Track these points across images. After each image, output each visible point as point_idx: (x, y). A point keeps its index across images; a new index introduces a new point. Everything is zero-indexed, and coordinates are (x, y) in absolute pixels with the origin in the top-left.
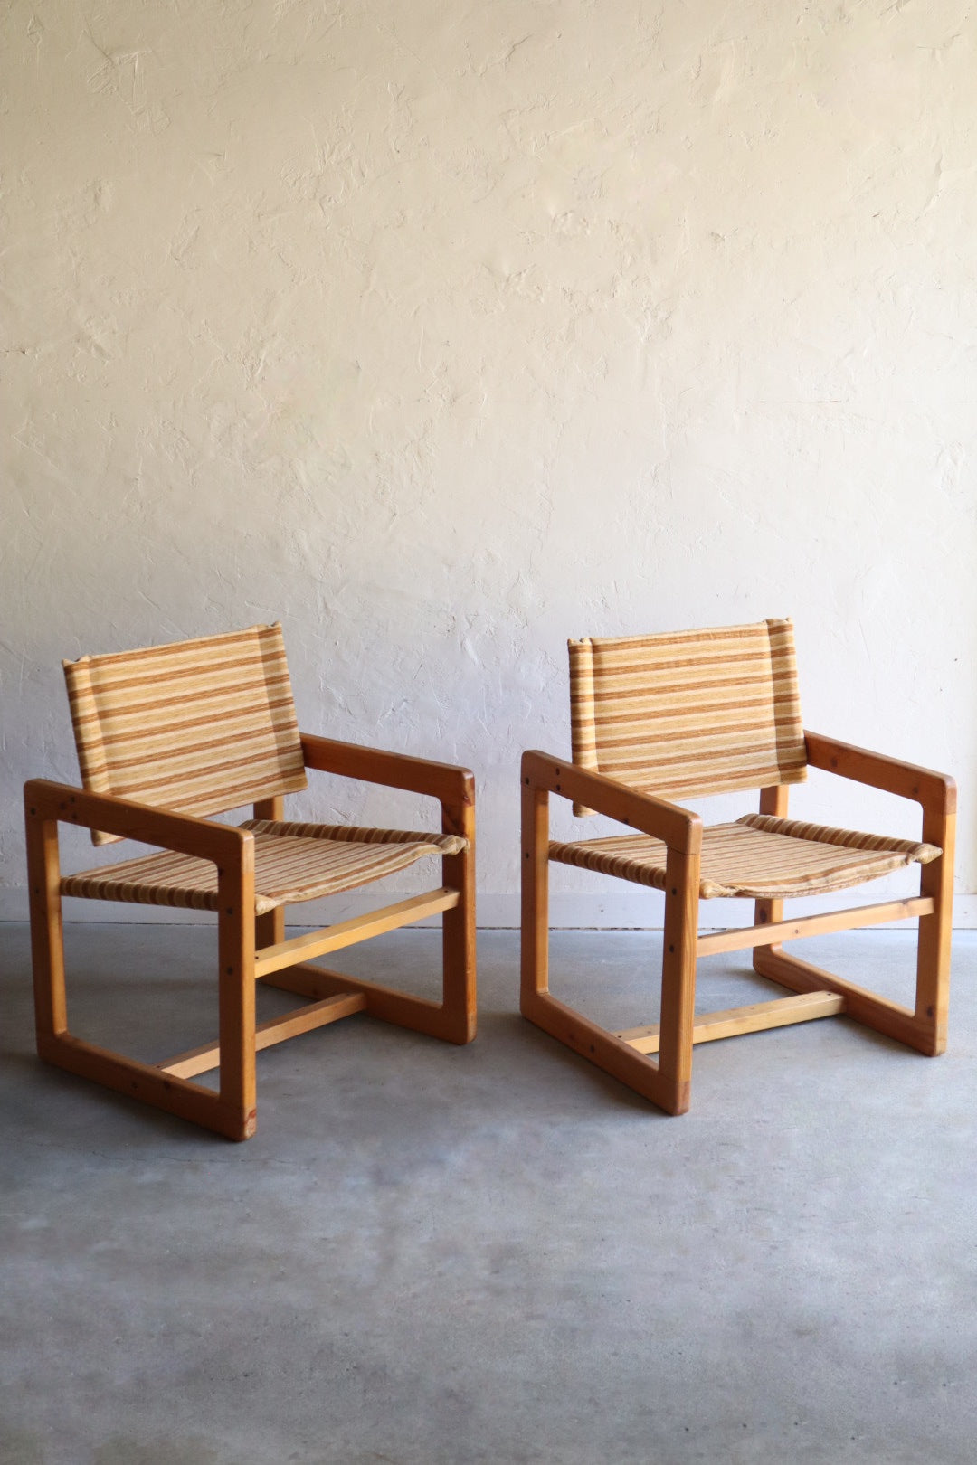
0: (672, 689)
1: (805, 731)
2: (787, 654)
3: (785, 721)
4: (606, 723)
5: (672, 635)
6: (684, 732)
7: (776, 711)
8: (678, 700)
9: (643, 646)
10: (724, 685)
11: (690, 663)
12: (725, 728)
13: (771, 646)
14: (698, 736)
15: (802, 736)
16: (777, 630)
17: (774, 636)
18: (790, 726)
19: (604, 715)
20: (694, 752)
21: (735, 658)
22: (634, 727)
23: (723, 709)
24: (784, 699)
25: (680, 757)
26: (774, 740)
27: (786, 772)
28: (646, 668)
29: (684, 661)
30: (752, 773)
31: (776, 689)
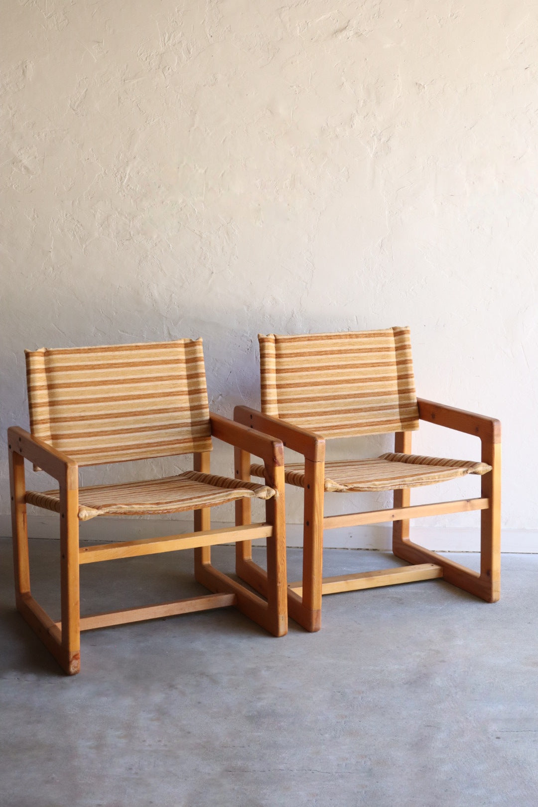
0: (328, 368)
1: (417, 398)
2: (405, 349)
3: (404, 391)
4: (284, 388)
5: (328, 334)
6: (336, 396)
7: (399, 385)
8: (332, 375)
9: (309, 340)
10: (363, 367)
11: (340, 352)
12: (364, 394)
13: (396, 344)
15: (416, 401)
16: (399, 333)
17: (397, 338)
18: (407, 394)
19: (283, 382)
20: (343, 408)
21: (371, 350)
22: (303, 391)
23: (363, 382)
24: (404, 377)
25: (333, 411)
26: (397, 403)
27: (405, 423)
28: (310, 354)
29: (336, 351)
30: (382, 423)
31: (398, 371)
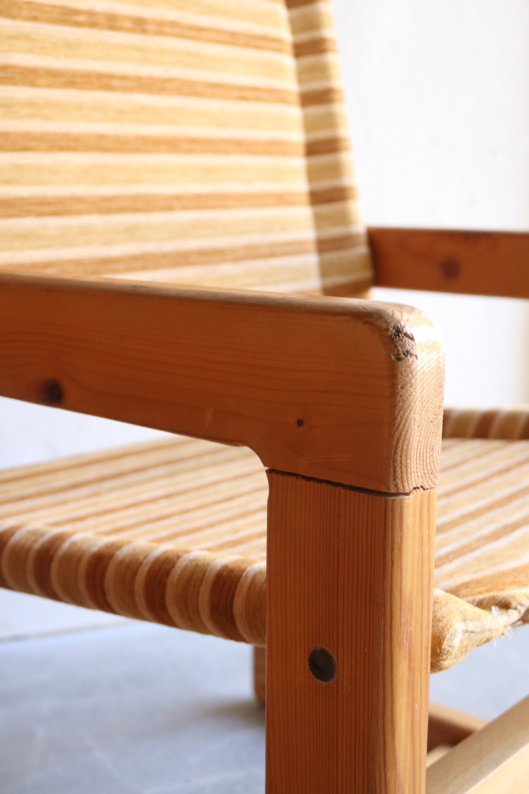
1: (367, 219)
2: (322, 52)
3: (328, 195)
7: (311, 174)
13: (293, 31)
14: (170, 208)
15: (362, 229)
17: (297, 11)
18: (337, 207)
24: (323, 148)
26: (310, 233)
